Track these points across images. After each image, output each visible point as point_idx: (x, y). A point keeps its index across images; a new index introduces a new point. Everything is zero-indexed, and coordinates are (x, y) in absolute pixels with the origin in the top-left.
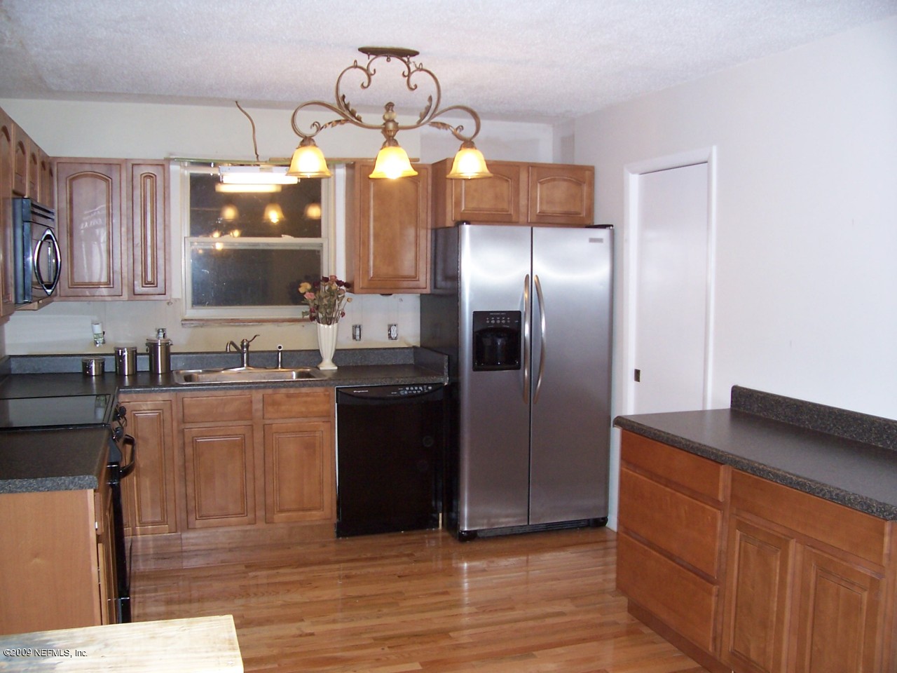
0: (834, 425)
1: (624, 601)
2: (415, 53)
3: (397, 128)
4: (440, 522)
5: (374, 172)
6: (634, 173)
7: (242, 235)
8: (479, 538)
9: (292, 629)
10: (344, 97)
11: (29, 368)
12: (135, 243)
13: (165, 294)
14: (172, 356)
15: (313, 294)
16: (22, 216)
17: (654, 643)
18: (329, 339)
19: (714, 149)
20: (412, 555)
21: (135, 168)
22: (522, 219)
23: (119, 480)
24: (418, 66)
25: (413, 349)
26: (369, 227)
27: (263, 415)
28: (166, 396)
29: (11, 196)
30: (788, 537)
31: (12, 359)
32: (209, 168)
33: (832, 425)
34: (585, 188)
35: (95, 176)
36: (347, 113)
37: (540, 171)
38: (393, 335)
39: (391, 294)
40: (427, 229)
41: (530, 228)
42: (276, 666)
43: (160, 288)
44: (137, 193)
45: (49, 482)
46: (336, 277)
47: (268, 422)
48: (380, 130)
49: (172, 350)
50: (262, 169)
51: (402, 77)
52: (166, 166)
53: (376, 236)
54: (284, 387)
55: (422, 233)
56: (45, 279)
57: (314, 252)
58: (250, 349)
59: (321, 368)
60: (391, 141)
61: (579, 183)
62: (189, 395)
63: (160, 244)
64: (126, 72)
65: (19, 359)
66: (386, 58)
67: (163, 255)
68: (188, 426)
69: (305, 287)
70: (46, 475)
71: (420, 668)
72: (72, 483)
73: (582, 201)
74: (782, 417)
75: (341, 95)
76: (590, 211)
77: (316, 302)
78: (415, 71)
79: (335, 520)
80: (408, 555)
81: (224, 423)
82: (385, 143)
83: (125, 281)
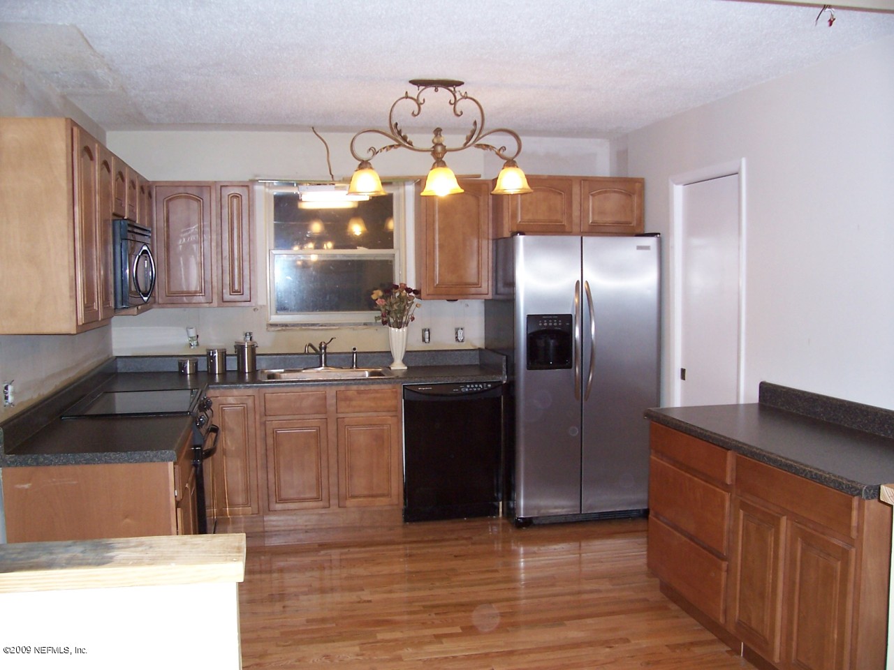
0: (845, 417)
1: (656, 581)
2: (460, 84)
3: (445, 151)
4: (501, 510)
5: (425, 190)
6: (677, 184)
7: (335, 247)
8: (534, 525)
9: (353, 597)
10: (397, 124)
11: (133, 367)
12: (224, 255)
13: (250, 301)
14: (257, 357)
15: (384, 300)
16: (121, 235)
17: (677, 617)
18: (399, 341)
19: (744, 161)
20: (470, 538)
21: (223, 189)
22: (576, 229)
23: (202, 461)
24: (463, 94)
25: (478, 352)
26: (434, 239)
27: (337, 409)
28: (250, 392)
29: (111, 218)
30: (780, 514)
31: (118, 359)
32: (292, 188)
33: (842, 417)
34: (636, 199)
35: (188, 197)
36: (399, 139)
37: (592, 184)
38: (460, 338)
39: (456, 300)
40: (488, 239)
41: (580, 237)
42: (334, 625)
43: (246, 296)
44: (225, 211)
45: (137, 456)
46: (405, 285)
47: (341, 415)
48: (430, 153)
49: (258, 351)
50: (337, 188)
51: (448, 104)
52: (250, 188)
53: (441, 247)
54: (355, 384)
55: (484, 243)
56: (142, 287)
57: (387, 261)
58: (328, 351)
59: (392, 368)
60: (440, 162)
61: (629, 194)
62: (270, 390)
63: (246, 257)
64: (212, 106)
65: (124, 359)
66: (434, 88)
67: (248, 266)
68: (269, 418)
69: (377, 294)
70: (135, 450)
71: (460, 631)
72: (156, 456)
73: (632, 211)
74: (802, 411)
75: (393, 123)
76: (641, 220)
77: (388, 308)
78: (461, 99)
79: (402, 506)
80: (466, 539)
81: (302, 417)
82: (434, 164)
83: (215, 290)
